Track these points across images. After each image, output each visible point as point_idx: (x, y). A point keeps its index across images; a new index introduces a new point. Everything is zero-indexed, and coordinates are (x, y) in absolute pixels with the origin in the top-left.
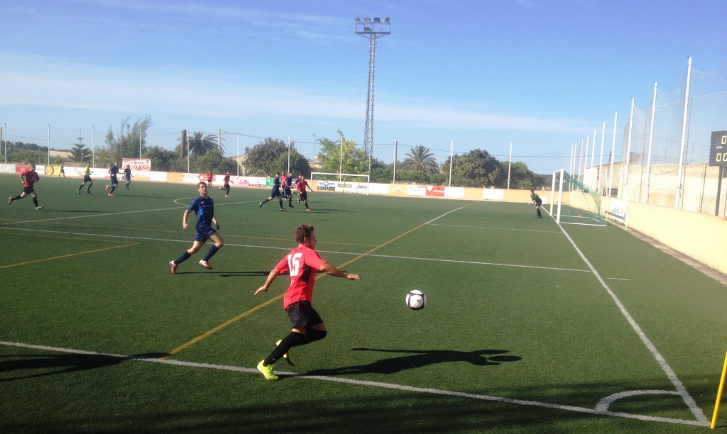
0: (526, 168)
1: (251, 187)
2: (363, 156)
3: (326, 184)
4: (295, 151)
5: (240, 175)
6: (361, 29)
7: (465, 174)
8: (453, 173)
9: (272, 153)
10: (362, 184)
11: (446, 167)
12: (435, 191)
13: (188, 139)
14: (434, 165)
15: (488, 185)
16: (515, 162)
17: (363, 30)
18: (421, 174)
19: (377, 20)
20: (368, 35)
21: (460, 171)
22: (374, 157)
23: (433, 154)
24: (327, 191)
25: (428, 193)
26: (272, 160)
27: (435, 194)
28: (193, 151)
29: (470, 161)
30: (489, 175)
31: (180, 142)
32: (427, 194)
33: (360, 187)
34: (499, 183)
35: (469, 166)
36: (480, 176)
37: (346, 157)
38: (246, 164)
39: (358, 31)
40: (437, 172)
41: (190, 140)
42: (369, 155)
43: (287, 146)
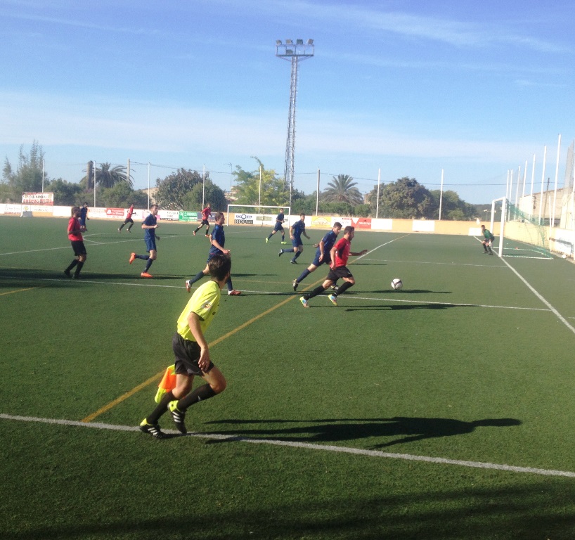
0: (457, 197)
1: (162, 221)
2: (283, 186)
3: (244, 217)
4: (209, 182)
6: (282, 51)
7: (393, 204)
8: (380, 203)
9: (185, 184)
11: (372, 197)
12: (361, 223)
13: (94, 171)
14: (357, 194)
15: (418, 216)
16: (445, 191)
17: (284, 53)
18: (345, 204)
19: (300, 42)
20: (291, 58)
21: (387, 202)
22: (295, 188)
23: (356, 183)
24: (245, 224)
26: (185, 192)
27: (361, 226)
28: (100, 184)
29: (397, 190)
30: (419, 205)
31: (86, 174)
34: (430, 214)
35: (396, 196)
36: (409, 206)
37: (265, 187)
38: (157, 196)
39: (279, 53)
40: (362, 202)
41: (96, 172)
42: (290, 185)
43: (201, 176)
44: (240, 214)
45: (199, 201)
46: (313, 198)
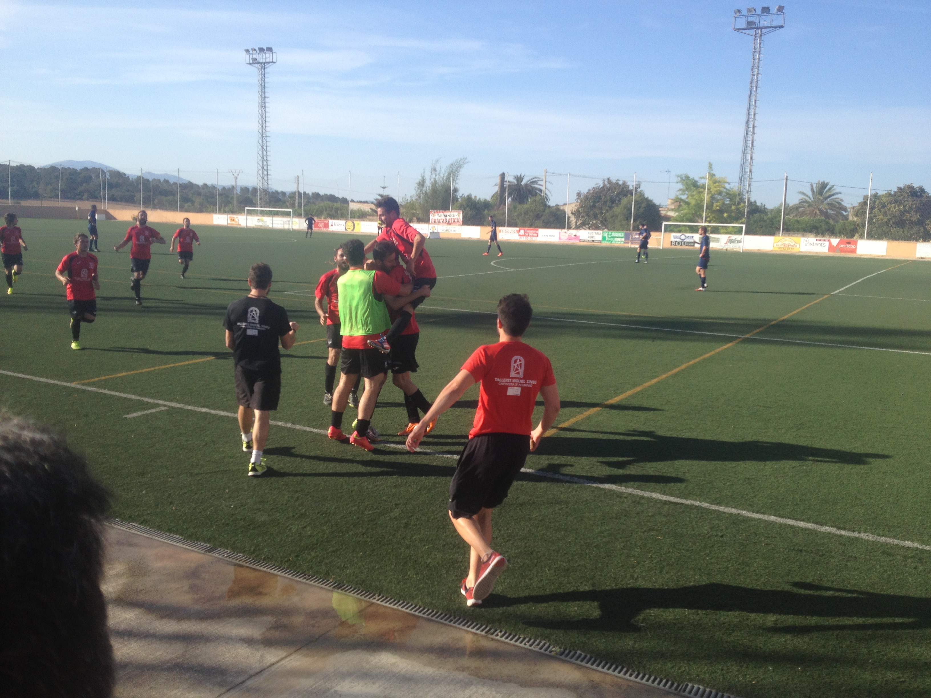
1: (582, 244)
2: (735, 198)
3: (683, 237)
4: (642, 195)
5: (569, 228)
6: (742, 23)
7: (889, 220)
8: (870, 219)
9: (612, 198)
10: (734, 237)
11: (860, 211)
12: (843, 246)
13: (506, 184)
14: (840, 207)
15: (926, 238)
17: (744, 25)
18: (821, 221)
19: (766, 10)
20: (752, 32)
21: (880, 217)
22: (752, 200)
23: (840, 193)
24: (684, 247)
25: (831, 248)
26: (611, 207)
27: (842, 250)
28: (513, 200)
29: (896, 201)
30: (927, 222)
31: (496, 189)
32: (829, 251)
33: (731, 241)
35: (895, 209)
36: (913, 224)
37: (712, 199)
38: (576, 214)
39: (737, 27)
40: (846, 218)
41: (509, 186)
42: (746, 196)
43: (631, 188)
44: (679, 234)
45: (628, 218)
46: (779, 211)
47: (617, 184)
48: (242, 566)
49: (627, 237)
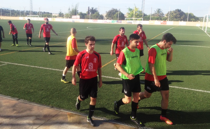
0: (193, 15)
1: (107, 23)
2: (141, 12)
4: (120, 12)
5: (104, 19)
7: (173, 17)
8: (170, 17)
9: (114, 12)
10: (140, 21)
11: (167, 15)
12: (163, 23)
13: (90, 9)
14: (163, 14)
15: (181, 20)
16: (189, 13)
18: (159, 17)
21: (172, 16)
22: (144, 13)
24: (130, 24)
25: (161, 23)
26: (114, 15)
28: (91, 13)
29: (175, 13)
30: (182, 17)
34: (185, 20)
35: (175, 14)
36: (178, 17)
37: (136, 13)
38: (106, 16)
40: (164, 17)
42: (143, 12)
43: (118, 10)
44: (129, 21)
45: (117, 17)
46: (150, 16)
47: (115, 9)
48: (27, 103)
49: (117, 22)
